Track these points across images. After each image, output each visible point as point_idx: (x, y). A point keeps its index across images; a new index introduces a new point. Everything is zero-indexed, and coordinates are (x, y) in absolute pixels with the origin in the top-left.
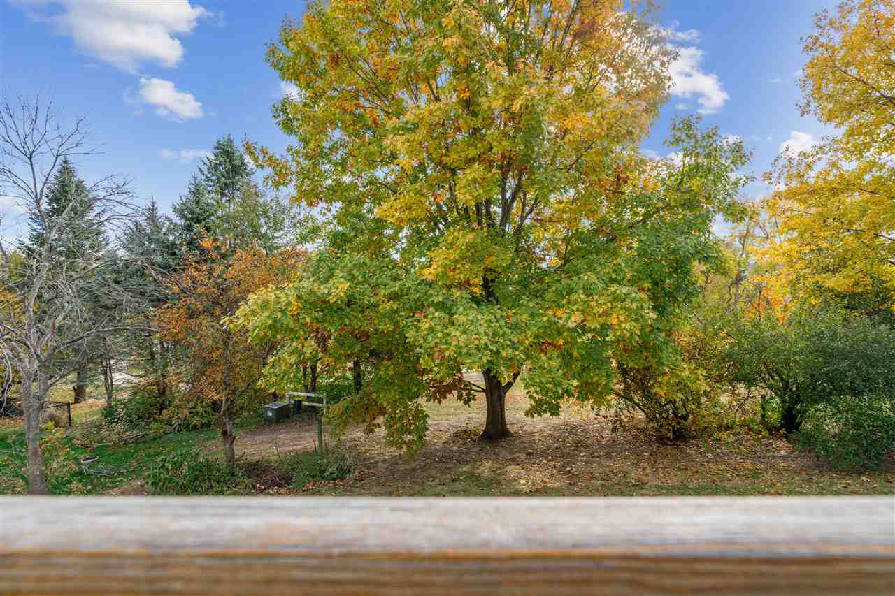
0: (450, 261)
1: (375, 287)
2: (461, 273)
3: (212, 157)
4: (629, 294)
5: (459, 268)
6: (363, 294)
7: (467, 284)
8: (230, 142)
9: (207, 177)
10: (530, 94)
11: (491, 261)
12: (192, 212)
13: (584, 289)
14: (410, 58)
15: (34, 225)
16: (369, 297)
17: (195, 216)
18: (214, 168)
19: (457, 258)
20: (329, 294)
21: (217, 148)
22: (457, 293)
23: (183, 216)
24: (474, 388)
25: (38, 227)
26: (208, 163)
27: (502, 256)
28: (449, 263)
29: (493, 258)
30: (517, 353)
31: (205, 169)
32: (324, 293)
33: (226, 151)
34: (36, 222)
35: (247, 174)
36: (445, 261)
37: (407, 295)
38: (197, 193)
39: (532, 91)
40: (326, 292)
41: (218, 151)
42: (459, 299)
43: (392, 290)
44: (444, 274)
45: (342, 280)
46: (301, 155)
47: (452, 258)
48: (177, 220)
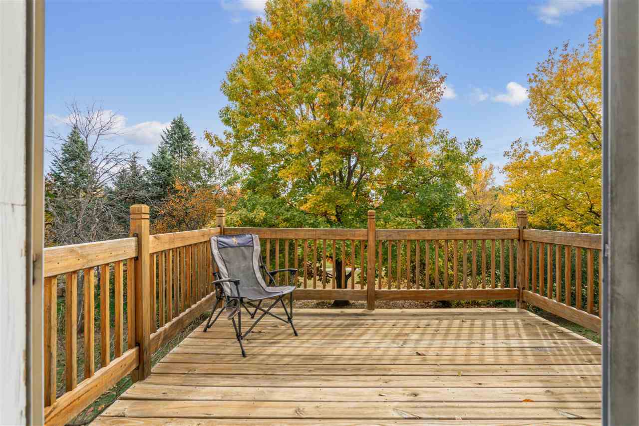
0: (317, 201)
1: (278, 215)
2: (323, 208)
3: (170, 129)
4: (405, 222)
5: (322, 205)
6: (271, 218)
7: (325, 214)
8: (181, 119)
9: (166, 142)
10: (358, 124)
11: (339, 202)
12: (160, 165)
13: (384, 219)
14: (300, 93)
15: (54, 168)
16: (275, 220)
17: (161, 166)
18: (171, 136)
19: (321, 200)
20: (255, 218)
21: (174, 123)
22: (320, 219)
23: (154, 167)
24: (329, 276)
25: (56, 169)
26: (167, 133)
27: (345, 200)
28: (317, 203)
29: (339, 201)
30: (349, 249)
31: (165, 136)
32: (252, 217)
33: (179, 126)
34: (55, 165)
35: (191, 140)
36: (315, 201)
37: (293, 219)
38: (163, 152)
39: (359, 123)
40: (254, 217)
41: (173, 125)
42: (321, 222)
43: (286, 216)
44: (314, 208)
45: (261, 211)
46: (231, 136)
47: (318, 200)
48: (149, 168)
